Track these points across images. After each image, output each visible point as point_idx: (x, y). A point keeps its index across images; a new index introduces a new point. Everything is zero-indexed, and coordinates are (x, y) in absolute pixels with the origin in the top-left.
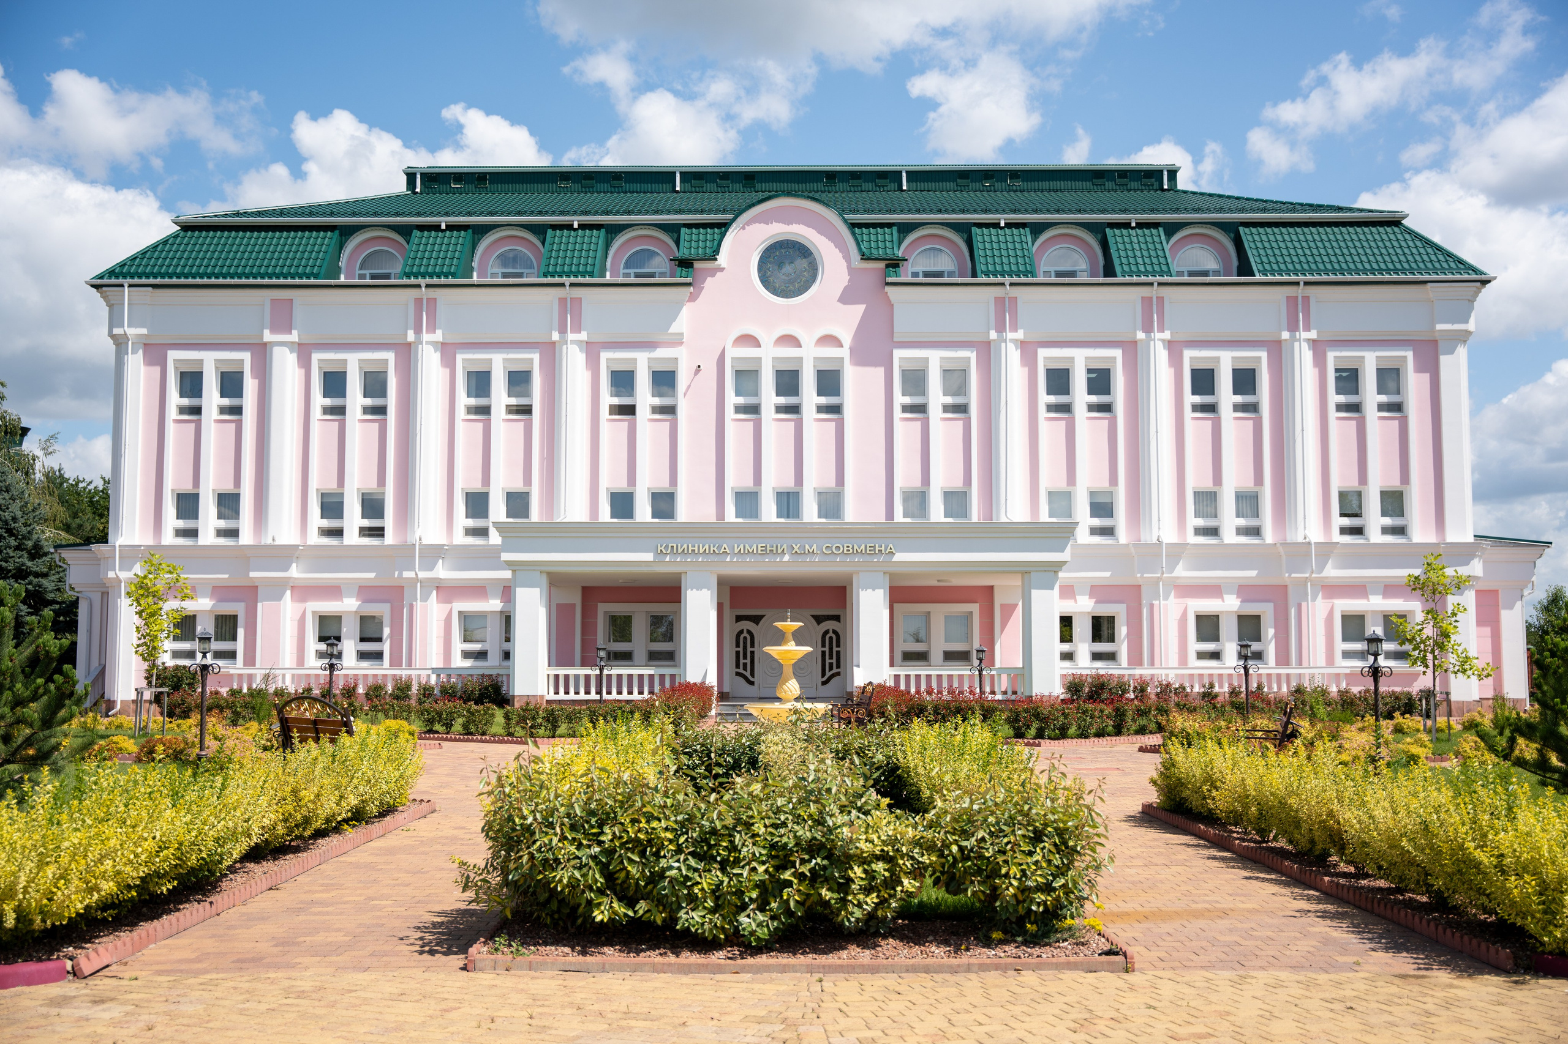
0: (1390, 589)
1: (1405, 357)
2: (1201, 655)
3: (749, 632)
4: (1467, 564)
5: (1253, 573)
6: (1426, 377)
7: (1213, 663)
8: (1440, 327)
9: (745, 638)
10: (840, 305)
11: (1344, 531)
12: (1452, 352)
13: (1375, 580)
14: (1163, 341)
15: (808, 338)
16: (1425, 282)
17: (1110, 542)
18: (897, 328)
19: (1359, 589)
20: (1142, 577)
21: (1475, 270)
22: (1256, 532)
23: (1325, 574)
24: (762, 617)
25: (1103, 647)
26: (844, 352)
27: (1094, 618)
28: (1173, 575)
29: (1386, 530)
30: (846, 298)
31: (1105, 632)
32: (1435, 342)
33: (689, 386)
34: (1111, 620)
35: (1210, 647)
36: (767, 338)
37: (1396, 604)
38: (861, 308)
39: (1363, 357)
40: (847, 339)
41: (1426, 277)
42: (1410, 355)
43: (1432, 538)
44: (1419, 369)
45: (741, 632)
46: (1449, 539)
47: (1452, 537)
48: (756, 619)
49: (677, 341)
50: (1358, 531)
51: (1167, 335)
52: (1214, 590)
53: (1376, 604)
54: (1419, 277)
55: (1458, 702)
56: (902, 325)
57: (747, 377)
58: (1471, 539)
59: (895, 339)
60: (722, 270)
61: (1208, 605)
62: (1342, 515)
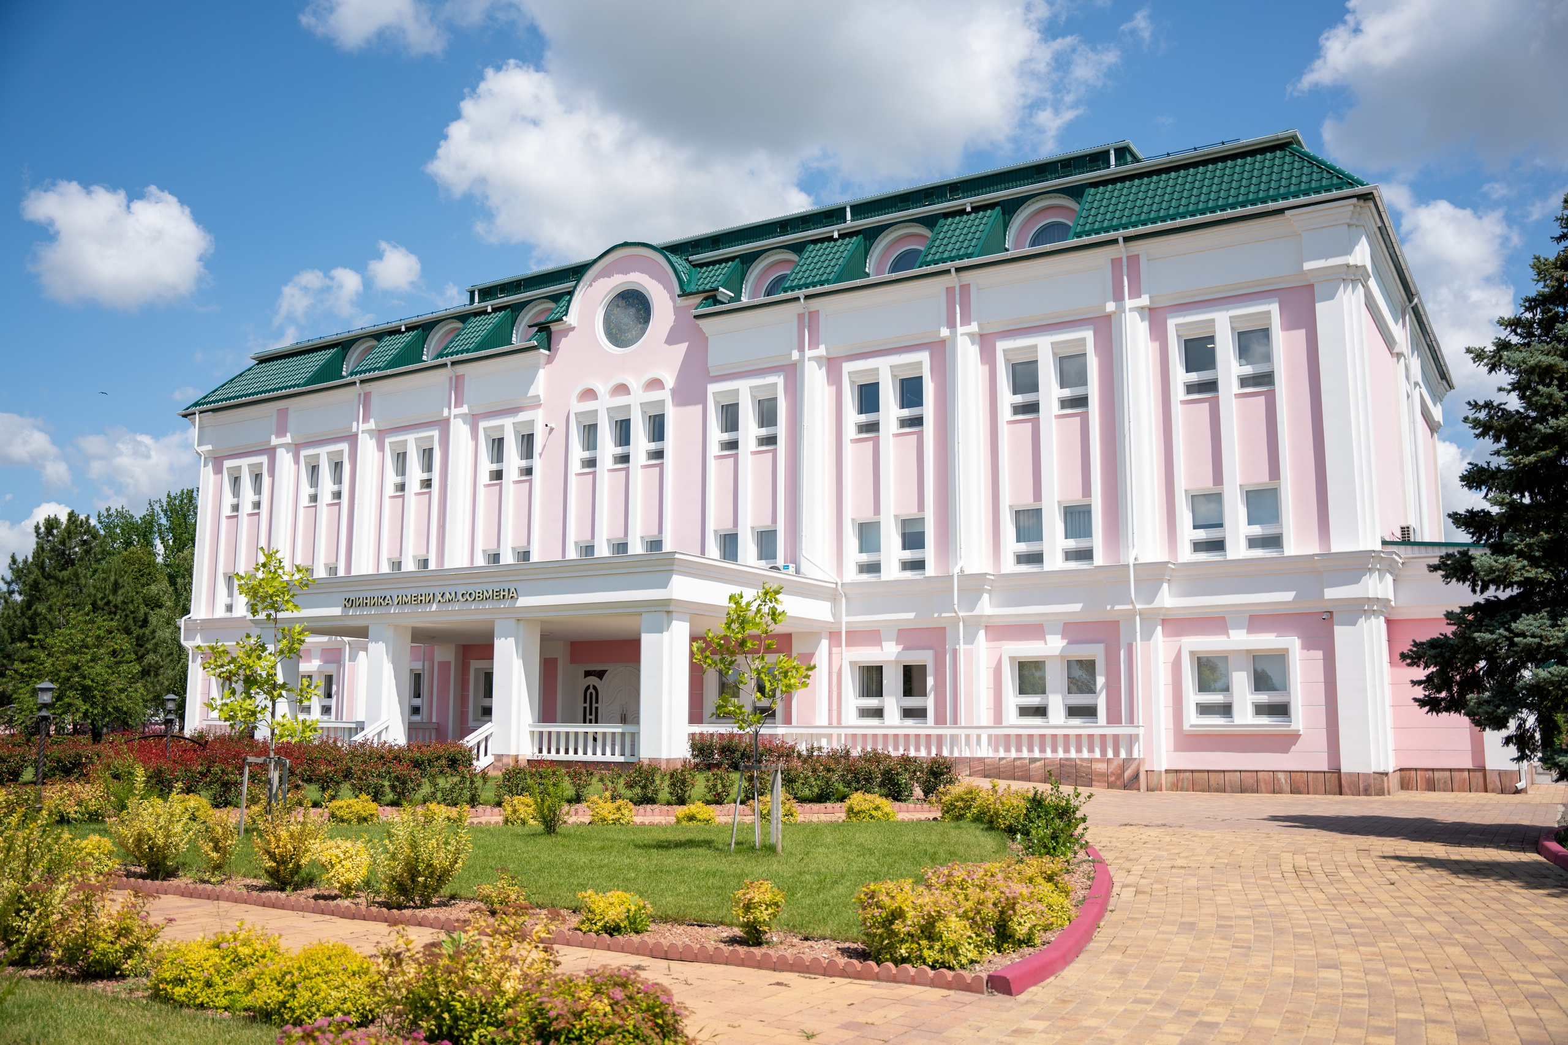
0: (1258, 620)
1: (1269, 312)
2: (1024, 711)
3: (595, 688)
4: (1357, 581)
5: (1077, 607)
6: (1301, 334)
7: (1037, 721)
8: (1308, 266)
9: (591, 693)
10: (666, 345)
11: (1198, 546)
12: (1331, 296)
13: (1236, 609)
14: (971, 335)
15: (635, 384)
16: (1281, 211)
17: (919, 577)
18: (711, 362)
19: (1216, 622)
20: (940, 616)
21: (1352, 182)
22: (1085, 555)
23: (1156, 604)
24: (605, 671)
25: (913, 702)
26: (665, 395)
27: (905, 667)
28: (974, 613)
29: (1253, 543)
30: (672, 339)
31: (916, 685)
32: (1311, 287)
33: (545, 446)
34: (923, 668)
35: (1033, 700)
36: (602, 389)
37: (1267, 641)
38: (683, 347)
39: (1213, 320)
40: (670, 382)
41: (1281, 204)
42: (1274, 308)
43: (1313, 548)
44: (1289, 325)
45: (588, 688)
46: (1334, 549)
47: (1338, 546)
48: (600, 674)
49: (536, 404)
50: (1218, 545)
51: (974, 327)
52: (1034, 630)
53: (1239, 639)
54: (1271, 205)
55: (1350, 774)
56: (716, 359)
57: (590, 432)
58: (1378, 547)
59: (711, 374)
60: (573, 329)
61: (1030, 649)
62: (1195, 527)
